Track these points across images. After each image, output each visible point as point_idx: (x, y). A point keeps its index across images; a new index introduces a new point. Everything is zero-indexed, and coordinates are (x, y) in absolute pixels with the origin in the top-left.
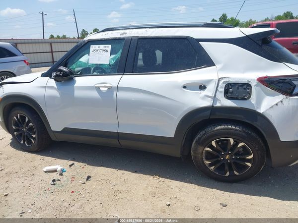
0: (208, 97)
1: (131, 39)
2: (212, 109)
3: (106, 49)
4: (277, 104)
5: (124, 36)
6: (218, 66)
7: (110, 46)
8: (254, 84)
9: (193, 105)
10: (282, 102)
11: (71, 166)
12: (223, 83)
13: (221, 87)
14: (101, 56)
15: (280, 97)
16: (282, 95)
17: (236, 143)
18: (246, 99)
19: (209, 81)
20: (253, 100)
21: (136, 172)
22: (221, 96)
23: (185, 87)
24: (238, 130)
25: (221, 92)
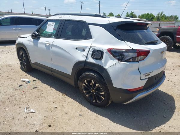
0: (85, 56)
1: (63, 20)
2: (85, 63)
3: (53, 24)
4: (113, 65)
5: (61, 18)
6: (93, 40)
7: (54, 23)
8: (105, 52)
9: (78, 59)
10: (116, 64)
11: (34, 81)
12: (92, 49)
13: (91, 52)
14: (50, 28)
15: (116, 61)
16: (117, 60)
17: (95, 84)
18: (100, 60)
19: (87, 47)
20: (103, 61)
21: (58, 90)
22: (90, 56)
23: (77, 49)
24: (95, 76)
25: (90, 54)
